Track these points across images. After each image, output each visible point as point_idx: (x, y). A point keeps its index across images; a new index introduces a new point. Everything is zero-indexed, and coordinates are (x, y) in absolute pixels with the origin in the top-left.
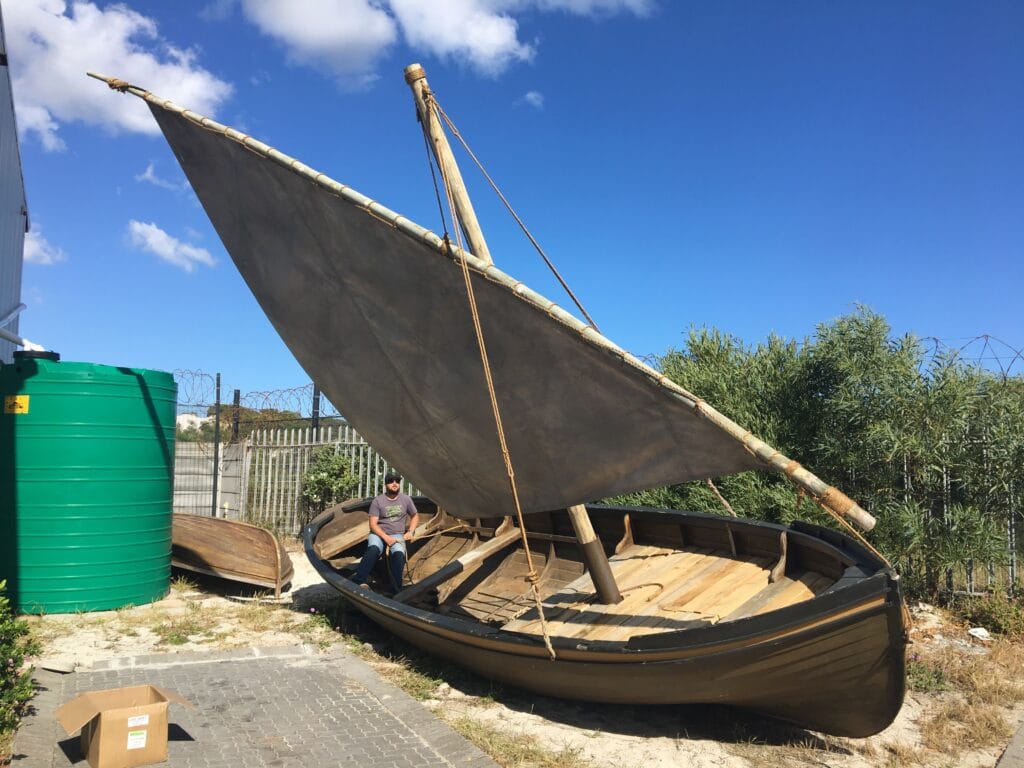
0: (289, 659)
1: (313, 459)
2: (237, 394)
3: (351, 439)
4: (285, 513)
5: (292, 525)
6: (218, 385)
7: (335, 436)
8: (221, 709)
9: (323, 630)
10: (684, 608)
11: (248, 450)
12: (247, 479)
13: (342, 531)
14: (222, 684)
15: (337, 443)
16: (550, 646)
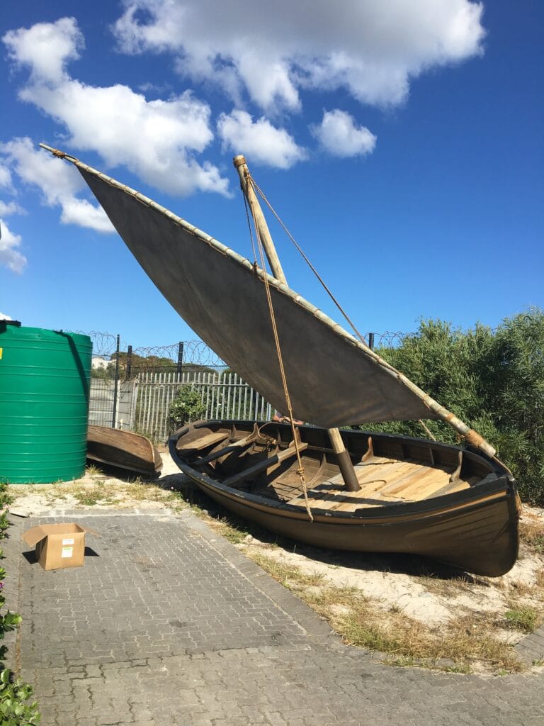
0: (157, 517)
1: (177, 394)
2: (130, 348)
3: (202, 380)
4: (159, 428)
5: (163, 436)
6: (118, 342)
7: (192, 379)
8: (115, 541)
9: (179, 501)
10: (395, 495)
11: (136, 386)
12: (135, 405)
13: (193, 440)
14: (116, 528)
15: (193, 383)
16: (310, 513)
